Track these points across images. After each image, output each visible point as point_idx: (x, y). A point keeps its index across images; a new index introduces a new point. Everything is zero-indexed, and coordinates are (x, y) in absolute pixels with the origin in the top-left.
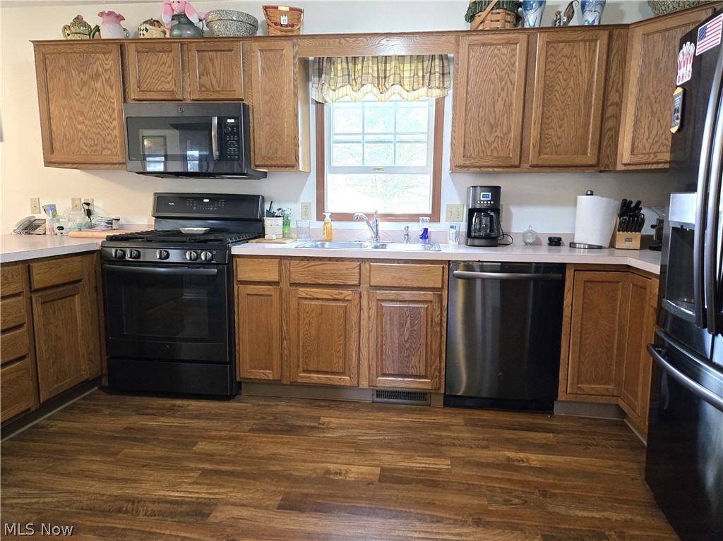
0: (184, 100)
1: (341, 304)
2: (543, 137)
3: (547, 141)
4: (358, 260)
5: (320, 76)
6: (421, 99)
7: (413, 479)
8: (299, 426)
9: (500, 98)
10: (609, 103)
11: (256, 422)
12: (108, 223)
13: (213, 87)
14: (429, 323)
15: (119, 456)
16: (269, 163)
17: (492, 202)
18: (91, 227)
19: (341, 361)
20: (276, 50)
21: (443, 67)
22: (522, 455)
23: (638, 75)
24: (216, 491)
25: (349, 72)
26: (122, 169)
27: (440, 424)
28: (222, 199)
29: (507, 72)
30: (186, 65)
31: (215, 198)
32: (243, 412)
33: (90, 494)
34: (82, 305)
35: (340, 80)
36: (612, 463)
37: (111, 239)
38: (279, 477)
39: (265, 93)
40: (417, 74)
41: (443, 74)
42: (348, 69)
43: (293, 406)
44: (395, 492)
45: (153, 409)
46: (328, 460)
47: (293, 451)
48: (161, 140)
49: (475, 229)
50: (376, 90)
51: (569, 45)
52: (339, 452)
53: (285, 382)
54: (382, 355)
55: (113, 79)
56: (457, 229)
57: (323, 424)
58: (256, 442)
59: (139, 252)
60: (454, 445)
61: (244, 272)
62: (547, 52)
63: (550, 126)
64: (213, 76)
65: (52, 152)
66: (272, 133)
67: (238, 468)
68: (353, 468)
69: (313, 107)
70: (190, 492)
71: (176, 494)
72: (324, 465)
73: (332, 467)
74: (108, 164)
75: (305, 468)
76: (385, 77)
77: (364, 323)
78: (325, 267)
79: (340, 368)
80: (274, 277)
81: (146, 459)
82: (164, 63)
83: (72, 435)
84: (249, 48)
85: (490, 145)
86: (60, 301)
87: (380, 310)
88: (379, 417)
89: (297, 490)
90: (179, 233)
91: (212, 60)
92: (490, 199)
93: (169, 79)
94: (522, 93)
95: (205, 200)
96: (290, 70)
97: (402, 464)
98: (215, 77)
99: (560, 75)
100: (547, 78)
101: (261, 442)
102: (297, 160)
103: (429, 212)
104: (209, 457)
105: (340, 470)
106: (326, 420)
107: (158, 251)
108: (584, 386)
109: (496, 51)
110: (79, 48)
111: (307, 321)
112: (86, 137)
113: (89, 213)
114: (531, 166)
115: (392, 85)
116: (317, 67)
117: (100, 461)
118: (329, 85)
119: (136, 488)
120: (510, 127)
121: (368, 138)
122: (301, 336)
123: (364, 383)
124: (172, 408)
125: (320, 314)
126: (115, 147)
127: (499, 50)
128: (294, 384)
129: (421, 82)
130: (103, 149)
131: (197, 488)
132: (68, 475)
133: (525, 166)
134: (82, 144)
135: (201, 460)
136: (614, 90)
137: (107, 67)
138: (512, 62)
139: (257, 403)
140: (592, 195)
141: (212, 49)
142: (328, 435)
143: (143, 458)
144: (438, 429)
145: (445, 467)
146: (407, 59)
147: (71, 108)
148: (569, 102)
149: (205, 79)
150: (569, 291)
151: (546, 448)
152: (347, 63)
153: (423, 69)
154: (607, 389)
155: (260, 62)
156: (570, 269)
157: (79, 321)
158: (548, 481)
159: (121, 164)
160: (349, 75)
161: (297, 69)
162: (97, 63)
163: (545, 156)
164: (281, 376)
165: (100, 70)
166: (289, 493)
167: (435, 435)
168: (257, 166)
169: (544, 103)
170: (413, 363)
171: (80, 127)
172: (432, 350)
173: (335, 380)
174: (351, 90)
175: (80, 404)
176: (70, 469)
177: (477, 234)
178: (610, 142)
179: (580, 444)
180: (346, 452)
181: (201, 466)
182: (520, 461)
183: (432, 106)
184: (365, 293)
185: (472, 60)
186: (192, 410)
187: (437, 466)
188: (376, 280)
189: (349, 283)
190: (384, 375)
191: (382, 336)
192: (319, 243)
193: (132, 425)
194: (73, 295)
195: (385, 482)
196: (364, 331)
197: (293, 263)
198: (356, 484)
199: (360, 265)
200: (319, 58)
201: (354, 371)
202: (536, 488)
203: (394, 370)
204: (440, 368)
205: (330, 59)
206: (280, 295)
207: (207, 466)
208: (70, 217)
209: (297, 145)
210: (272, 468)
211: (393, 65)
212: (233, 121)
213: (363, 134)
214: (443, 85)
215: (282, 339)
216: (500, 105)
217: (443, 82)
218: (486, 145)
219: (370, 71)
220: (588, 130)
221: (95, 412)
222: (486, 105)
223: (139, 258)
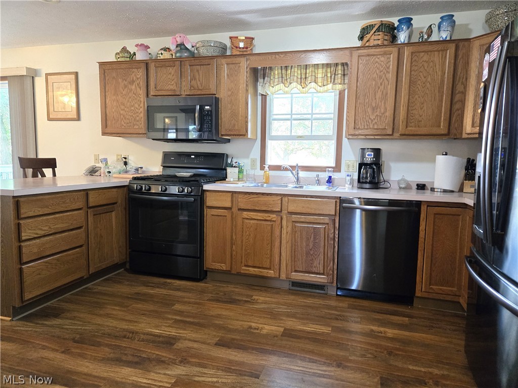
0: (181, 95)
1: (269, 223)
2: (409, 116)
3: (412, 118)
4: (280, 195)
5: (264, 78)
6: (329, 91)
7: (303, 337)
8: (238, 300)
9: (380, 90)
10: (457, 92)
11: (213, 295)
12: (136, 170)
13: (198, 86)
14: (326, 238)
15: (129, 308)
16: (229, 133)
17: (374, 159)
18: (126, 172)
19: (268, 260)
20: (237, 63)
21: (344, 70)
22: (382, 329)
23: (477, 73)
24: (181, 332)
25: (282, 75)
26: (144, 137)
27: (331, 306)
28: (202, 155)
29: (384, 73)
30: (183, 74)
31: (198, 155)
32: (206, 289)
33: (110, 326)
34: (116, 217)
35: (276, 80)
36: (446, 340)
37: (135, 179)
38: (220, 327)
39: (229, 90)
40: (327, 75)
41: (344, 75)
42: (282, 74)
43: (237, 288)
44: (290, 343)
45: (152, 283)
46: (253, 320)
47: (231, 314)
48: (174, 119)
49: (363, 177)
50: (299, 86)
51: (428, 54)
52: (260, 317)
53: (233, 272)
54: (295, 258)
55: (141, 83)
56: (352, 177)
57: (254, 300)
58: (210, 307)
59: (150, 187)
60: (337, 319)
61: (210, 201)
62: (412, 59)
63: (414, 108)
64: (198, 80)
65: (106, 127)
66: (232, 114)
67: (196, 320)
68: (266, 327)
69: (259, 98)
70: (166, 331)
71: (158, 331)
72: (249, 323)
73: (253, 325)
74: (137, 134)
75: (237, 324)
76: (306, 78)
77: (284, 236)
78: (260, 199)
79: (267, 265)
80: (228, 205)
81: (145, 311)
82: (170, 73)
83: (105, 294)
84: (220, 63)
85: (372, 121)
86: (104, 214)
87: (294, 227)
88: (291, 298)
89: (229, 336)
90: (175, 176)
91: (198, 71)
92: (372, 157)
93: (173, 83)
94: (395, 87)
95: (192, 157)
96: (244, 75)
97: (299, 327)
98: (199, 81)
99: (421, 74)
100: (412, 76)
101: (213, 307)
102: (247, 131)
103: (333, 165)
104: (180, 313)
105: (258, 327)
106: (256, 298)
107: (160, 186)
108: (434, 287)
109: (377, 59)
110: (123, 66)
111: (248, 233)
112: (125, 118)
113: (126, 163)
114: (400, 135)
115: (310, 83)
116: (262, 73)
117: (119, 310)
118: (270, 83)
119: (136, 326)
120: (386, 109)
121: (294, 116)
122: (244, 243)
123: (283, 276)
124: (165, 284)
125: (256, 229)
126: (141, 124)
127: (378, 58)
128: (239, 274)
129: (329, 80)
130: (134, 125)
131: (170, 329)
132: (100, 315)
133: (396, 135)
134: (123, 123)
135: (175, 314)
136: (460, 84)
137: (138, 76)
138: (388, 66)
139: (216, 284)
140: (446, 154)
141: (198, 64)
142: (256, 307)
143: (143, 310)
144: (329, 309)
145: (327, 331)
146: (320, 66)
147: (118, 101)
148: (428, 92)
149: (193, 82)
150: (423, 220)
151: (401, 326)
152: (282, 70)
153: (331, 72)
154: (452, 290)
155: (226, 71)
156: (424, 205)
157: (114, 227)
158: (395, 346)
159: (143, 134)
160: (282, 77)
161: (248, 75)
162: (133, 75)
163: (411, 128)
164: (231, 268)
165: (134, 78)
166: (223, 337)
167: (326, 312)
168: (222, 135)
169: (409, 93)
170: (315, 265)
171: (122, 112)
172: (328, 257)
173: (265, 272)
174: (284, 87)
175: (112, 278)
176: (101, 312)
177: (364, 181)
178: (458, 118)
179: (427, 326)
180: (264, 317)
181: (175, 317)
182: (379, 332)
183: (336, 96)
184: (284, 217)
185: (360, 66)
186: (176, 286)
187: (322, 331)
188: (292, 208)
189: (275, 210)
190: (296, 271)
191: (295, 245)
192: (260, 184)
193: (140, 292)
194: (111, 212)
195: (285, 336)
196: (284, 242)
197: (240, 196)
198: (266, 336)
199: (282, 198)
200: (264, 67)
201: (277, 267)
202: (386, 349)
203: (303, 268)
204: (333, 268)
205: (271, 68)
206: (232, 216)
207: (178, 318)
208: (115, 166)
209: (247, 122)
210: (217, 322)
211: (311, 70)
212: (208, 107)
213: (292, 114)
214: (344, 82)
215: (232, 244)
216: (379, 95)
217: (344, 80)
218: (370, 121)
219: (296, 74)
220: (441, 110)
221: (120, 283)
222: (369, 94)
223: (150, 190)
